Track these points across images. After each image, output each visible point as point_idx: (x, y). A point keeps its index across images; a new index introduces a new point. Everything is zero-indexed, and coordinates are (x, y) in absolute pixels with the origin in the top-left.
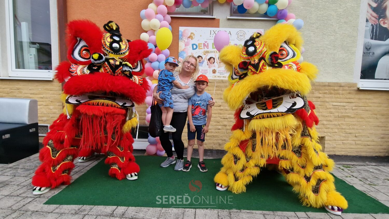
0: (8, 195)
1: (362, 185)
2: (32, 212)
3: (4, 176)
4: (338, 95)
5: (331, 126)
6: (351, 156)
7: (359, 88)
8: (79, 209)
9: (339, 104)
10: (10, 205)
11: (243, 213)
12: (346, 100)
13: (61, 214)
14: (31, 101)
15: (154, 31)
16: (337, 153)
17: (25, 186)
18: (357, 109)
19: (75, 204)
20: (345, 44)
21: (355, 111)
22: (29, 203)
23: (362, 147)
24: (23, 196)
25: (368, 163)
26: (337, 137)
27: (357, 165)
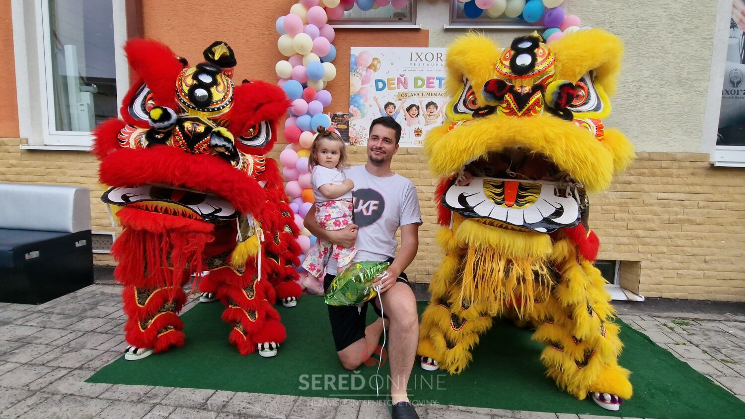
0: (26, 364)
1: (708, 362)
2: (63, 395)
3: (26, 327)
4: (670, 178)
5: (654, 241)
6: (694, 300)
7: (713, 164)
8: (147, 394)
9: (671, 196)
10: (27, 382)
11: (452, 410)
12: (687, 189)
13: (113, 401)
14: (77, 190)
15: (303, 56)
16: (666, 295)
17: (59, 347)
18: (708, 207)
19: (140, 384)
20: (686, 74)
21: (706, 210)
22: (60, 378)
23: (718, 282)
24: (53, 366)
25: (729, 316)
26: (666, 263)
27: (704, 320)
